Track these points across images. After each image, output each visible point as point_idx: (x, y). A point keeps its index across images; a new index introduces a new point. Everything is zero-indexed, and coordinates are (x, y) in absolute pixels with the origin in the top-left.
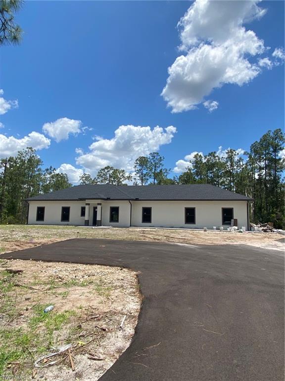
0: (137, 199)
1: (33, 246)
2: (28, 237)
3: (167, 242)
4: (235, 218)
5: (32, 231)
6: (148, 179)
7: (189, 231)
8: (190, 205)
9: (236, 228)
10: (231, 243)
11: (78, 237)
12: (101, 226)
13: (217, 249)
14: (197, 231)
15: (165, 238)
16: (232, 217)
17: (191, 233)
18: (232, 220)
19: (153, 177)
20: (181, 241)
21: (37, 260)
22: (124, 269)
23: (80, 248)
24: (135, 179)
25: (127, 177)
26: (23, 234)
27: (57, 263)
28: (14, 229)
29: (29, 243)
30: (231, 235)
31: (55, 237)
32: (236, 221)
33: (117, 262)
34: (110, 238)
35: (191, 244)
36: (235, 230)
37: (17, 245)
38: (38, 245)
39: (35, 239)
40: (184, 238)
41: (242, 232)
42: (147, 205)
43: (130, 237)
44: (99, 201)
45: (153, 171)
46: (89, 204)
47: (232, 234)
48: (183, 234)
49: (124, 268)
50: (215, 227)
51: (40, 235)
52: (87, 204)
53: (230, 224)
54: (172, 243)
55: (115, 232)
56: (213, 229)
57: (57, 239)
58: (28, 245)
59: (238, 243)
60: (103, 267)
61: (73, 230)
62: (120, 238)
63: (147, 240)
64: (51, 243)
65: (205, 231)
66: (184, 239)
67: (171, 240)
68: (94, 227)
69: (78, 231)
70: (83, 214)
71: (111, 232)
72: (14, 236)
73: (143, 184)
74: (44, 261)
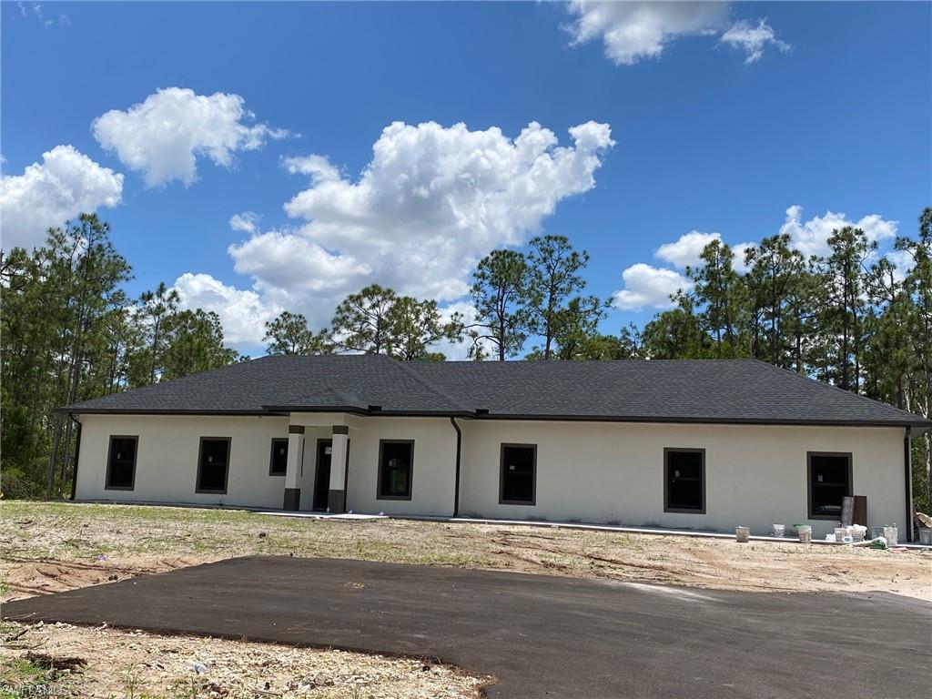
0: (481, 414)
1: (104, 579)
2: (83, 547)
3: (592, 577)
4: (858, 490)
5: (95, 525)
6: (523, 337)
7: (679, 539)
8: (685, 439)
9: (861, 529)
10: (837, 588)
11: (265, 553)
12: (345, 512)
13: (782, 609)
14: (710, 541)
15: (586, 562)
16: (845, 489)
17: (686, 546)
18: (848, 502)
19: (541, 328)
20: (648, 574)
21: (126, 628)
22: (437, 669)
23: (272, 591)
24: (474, 335)
25: (446, 327)
26: (66, 536)
27: (198, 641)
28: (31, 517)
29: (89, 568)
30: (839, 557)
31: (181, 547)
32: (861, 503)
33: (409, 644)
34: (380, 556)
35: (683, 587)
36: (855, 539)
37: (46, 575)
38: (121, 577)
39: (111, 554)
40: (658, 563)
41: (882, 547)
42: (519, 434)
43: (453, 555)
44: (340, 419)
45: (545, 304)
46: (300, 430)
47: (845, 551)
48: (657, 551)
49: (437, 663)
50: (780, 528)
51: (127, 540)
52: (294, 429)
53: (837, 515)
54: (613, 583)
55: (398, 537)
56: (771, 533)
57: (186, 558)
58: (84, 574)
59: (863, 588)
60: (361, 657)
61: (243, 526)
62: (417, 557)
63: (519, 568)
64: (166, 569)
65: (742, 540)
66: (662, 568)
67: (608, 571)
68: (318, 517)
69: (262, 528)
70: (278, 465)
71: (384, 534)
72: (35, 542)
73: (507, 357)
74: (152, 631)
